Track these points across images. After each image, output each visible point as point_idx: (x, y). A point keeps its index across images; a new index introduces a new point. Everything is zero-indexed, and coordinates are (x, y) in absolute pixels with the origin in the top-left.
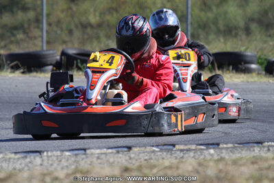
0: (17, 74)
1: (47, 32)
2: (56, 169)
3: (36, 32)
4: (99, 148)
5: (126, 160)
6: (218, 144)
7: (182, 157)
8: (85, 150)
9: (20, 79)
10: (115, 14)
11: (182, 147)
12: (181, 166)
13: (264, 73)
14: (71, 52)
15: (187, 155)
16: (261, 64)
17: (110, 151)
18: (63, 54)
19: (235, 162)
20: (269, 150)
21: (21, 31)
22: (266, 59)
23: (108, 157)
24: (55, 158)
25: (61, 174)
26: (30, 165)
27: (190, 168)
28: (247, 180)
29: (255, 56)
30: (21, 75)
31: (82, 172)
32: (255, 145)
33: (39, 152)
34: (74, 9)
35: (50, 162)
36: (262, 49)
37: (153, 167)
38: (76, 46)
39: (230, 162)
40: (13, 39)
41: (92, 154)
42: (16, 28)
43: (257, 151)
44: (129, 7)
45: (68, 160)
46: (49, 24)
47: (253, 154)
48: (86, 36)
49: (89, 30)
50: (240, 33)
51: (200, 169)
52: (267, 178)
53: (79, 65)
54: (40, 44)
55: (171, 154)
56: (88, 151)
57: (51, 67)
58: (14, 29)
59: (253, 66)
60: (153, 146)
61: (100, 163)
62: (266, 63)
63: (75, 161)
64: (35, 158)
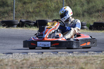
0: (5, 28)
1: (15, 14)
2: (17, 59)
3: (11, 14)
4: (32, 52)
5: (41, 57)
6: (73, 52)
7: (61, 56)
8: (27, 53)
9: (6, 29)
10: (38, 9)
11: (60, 53)
12: (60, 58)
13: (89, 29)
14: (23, 21)
15: (62, 55)
16: (88, 26)
17: (36, 53)
18: (20, 21)
19: (79, 58)
20: (90, 54)
21: (6, 14)
22: (89, 25)
23: (35, 55)
24: (17, 55)
25: (19, 61)
26: (8, 57)
27: (63, 59)
28: (83, 63)
29: (86, 23)
30: (6, 28)
31: (26, 60)
32: (85, 53)
33: (11, 53)
34: (25, 6)
35: (15, 57)
36: (88, 21)
37: (50, 59)
38: (25, 19)
39: (77, 58)
40: (3, 16)
41: (30, 54)
42: (4, 12)
43: (86, 54)
44: (43, 6)
45: (21, 56)
46: (16, 11)
47: (85, 55)
48: (28, 16)
49: (29, 14)
50: (81, 16)
51: (67, 60)
52: (89, 63)
53: (26, 25)
54: (13, 18)
55: (57, 55)
56: (28, 53)
57: (16, 26)
58: (4, 13)
59: (85, 27)
60: (51, 52)
61: (32, 57)
62: (89, 26)
63: (24, 57)
64: (10, 55)
